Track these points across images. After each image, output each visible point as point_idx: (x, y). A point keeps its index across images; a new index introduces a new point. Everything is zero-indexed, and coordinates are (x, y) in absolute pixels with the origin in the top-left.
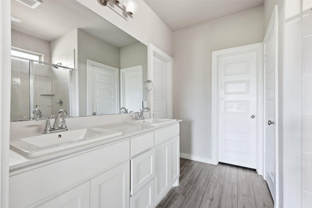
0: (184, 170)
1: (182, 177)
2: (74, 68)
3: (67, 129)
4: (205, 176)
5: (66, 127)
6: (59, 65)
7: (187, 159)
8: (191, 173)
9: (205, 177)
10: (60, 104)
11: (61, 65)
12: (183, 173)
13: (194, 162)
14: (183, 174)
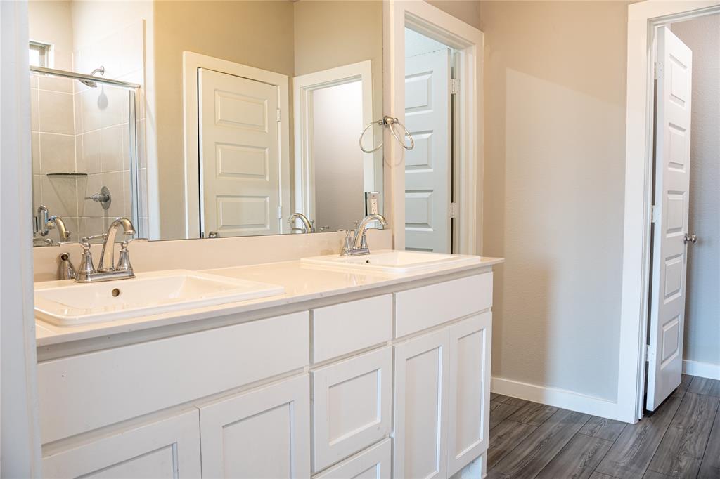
0: (512, 435)
1: (501, 455)
2: (142, 83)
3: (133, 275)
4: (583, 454)
5: (131, 267)
6: (98, 75)
7: (529, 402)
8: (535, 444)
9: (582, 461)
10: (103, 202)
11: (106, 76)
12: (505, 442)
13: (555, 410)
14: (506, 446)
